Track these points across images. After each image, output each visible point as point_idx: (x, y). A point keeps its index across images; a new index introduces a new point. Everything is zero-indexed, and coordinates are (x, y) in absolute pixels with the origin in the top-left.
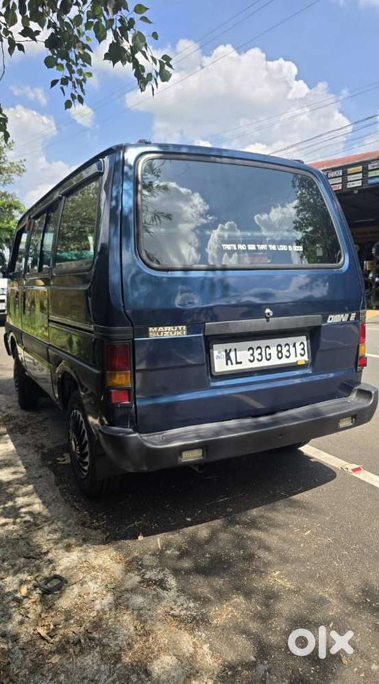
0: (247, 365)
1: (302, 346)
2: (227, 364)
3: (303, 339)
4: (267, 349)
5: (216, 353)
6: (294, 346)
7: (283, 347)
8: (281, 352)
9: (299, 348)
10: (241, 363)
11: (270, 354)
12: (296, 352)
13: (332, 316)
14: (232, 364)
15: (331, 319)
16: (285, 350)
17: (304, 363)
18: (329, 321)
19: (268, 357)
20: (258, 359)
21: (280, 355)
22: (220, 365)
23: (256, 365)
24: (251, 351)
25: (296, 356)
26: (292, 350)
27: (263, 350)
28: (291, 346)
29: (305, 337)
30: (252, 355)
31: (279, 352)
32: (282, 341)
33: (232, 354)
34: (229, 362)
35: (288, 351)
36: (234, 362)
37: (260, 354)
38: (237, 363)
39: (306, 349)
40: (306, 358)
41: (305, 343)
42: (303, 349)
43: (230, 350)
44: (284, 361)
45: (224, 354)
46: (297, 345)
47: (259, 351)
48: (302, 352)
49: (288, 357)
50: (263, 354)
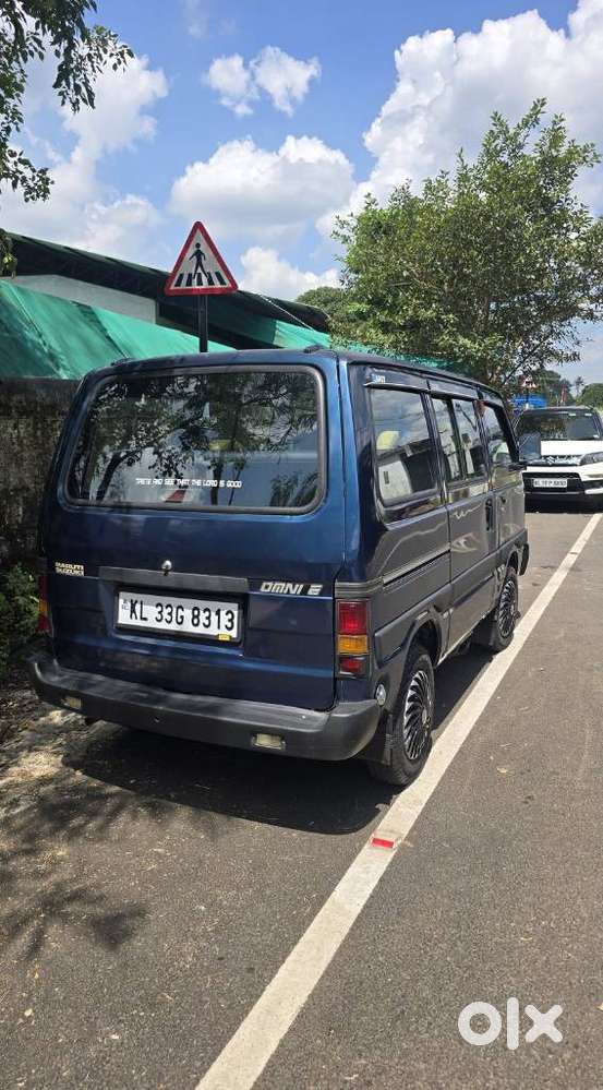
0: (152, 624)
1: (230, 616)
2: (131, 617)
3: (234, 607)
4: (180, 610)
5: (121, 602)
6: (218, 613)
7: (201, 612)
8: (197, 617)
9: (225, 619)
10: (145, 619)
11: (182, 617)
12: (221, 623)
13: (270, 584)
14: (136, 618)
15: (267, 587)
16: (203, 616)
17: (228, 639)
18: (263, 589)
19: (180, 620)
20: (166, 620)
21: (196, 621)
22: (124, 617)
23: (163, 626)
24: (160, 609)
25: (219, 627)
26: (214, 618)
27: (175, 610)
28: (213, 614)
29: (237, 605)
30: (160, 613)
31: (194, 617)
32: (202, 604)
33: (138, 607)
34: (133, 615)
35: (208, 618)
36: (138, 615)
37: (170, 614)
38: (142, 618)
39: (235, 621)
40: (234, 633)
41: (236, 613)
42: (231, 620)
43: (136, 602)
44: (200, 630)
45: (129, 604)
46: (223, 613)
47: (169, 609)
48: (229, 625)
49: (207, 627)
50: (174, 615)
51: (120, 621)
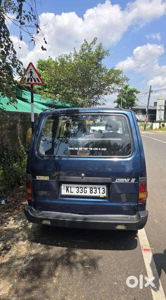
0: (75, 193)
1: (103, 189)
2: (67, 192)
3: (105, 187)
4: (85, 189)
5: (62, 187)
6: (99, 189)
7: (93, 189)
8: (92, 190)
9: (102, 191)
10: (72, 192)
11: (86, 191)
12: (101, 192)
13: (119, 179)
14: (69, 192)
15: (118, 180)
16: (94, 190)
17: (103, 197)
18: (116, 181)
19: (85, 192)
20: (80, 192)
21: (91, 192)
22: (64, 192)
23: (79, 194)
24: (78, 189)
25: (100, 193)
26: (98, 190)
27: (83, 189)
28: (97, 189)
29: (105, 186)
30: (78, 190)
31: (91, 190)
32: (93, 186)
33: (69, 189)
34: (68, 191)
35: (96, 191)
36: (70, 191)
37: (82, 190)
38: (71, 192)
39: (105, 191)
40: (105, 195)
41: (105, 188)
42: (104, 191)
43: (69, 187)
44: (93, 194)
45: (66, 188)
46: (101, 189)
47: (81, 189)
48: (103, 192)
49: (95, 193)
50: (83, 190)
51: (62, 194)
